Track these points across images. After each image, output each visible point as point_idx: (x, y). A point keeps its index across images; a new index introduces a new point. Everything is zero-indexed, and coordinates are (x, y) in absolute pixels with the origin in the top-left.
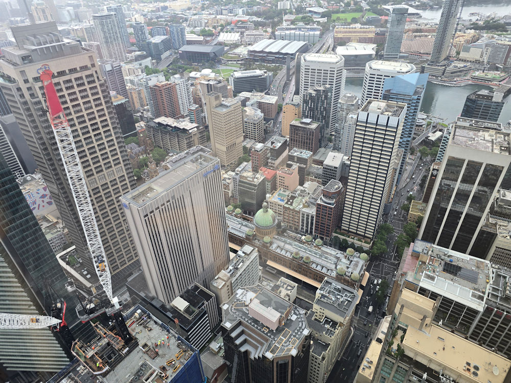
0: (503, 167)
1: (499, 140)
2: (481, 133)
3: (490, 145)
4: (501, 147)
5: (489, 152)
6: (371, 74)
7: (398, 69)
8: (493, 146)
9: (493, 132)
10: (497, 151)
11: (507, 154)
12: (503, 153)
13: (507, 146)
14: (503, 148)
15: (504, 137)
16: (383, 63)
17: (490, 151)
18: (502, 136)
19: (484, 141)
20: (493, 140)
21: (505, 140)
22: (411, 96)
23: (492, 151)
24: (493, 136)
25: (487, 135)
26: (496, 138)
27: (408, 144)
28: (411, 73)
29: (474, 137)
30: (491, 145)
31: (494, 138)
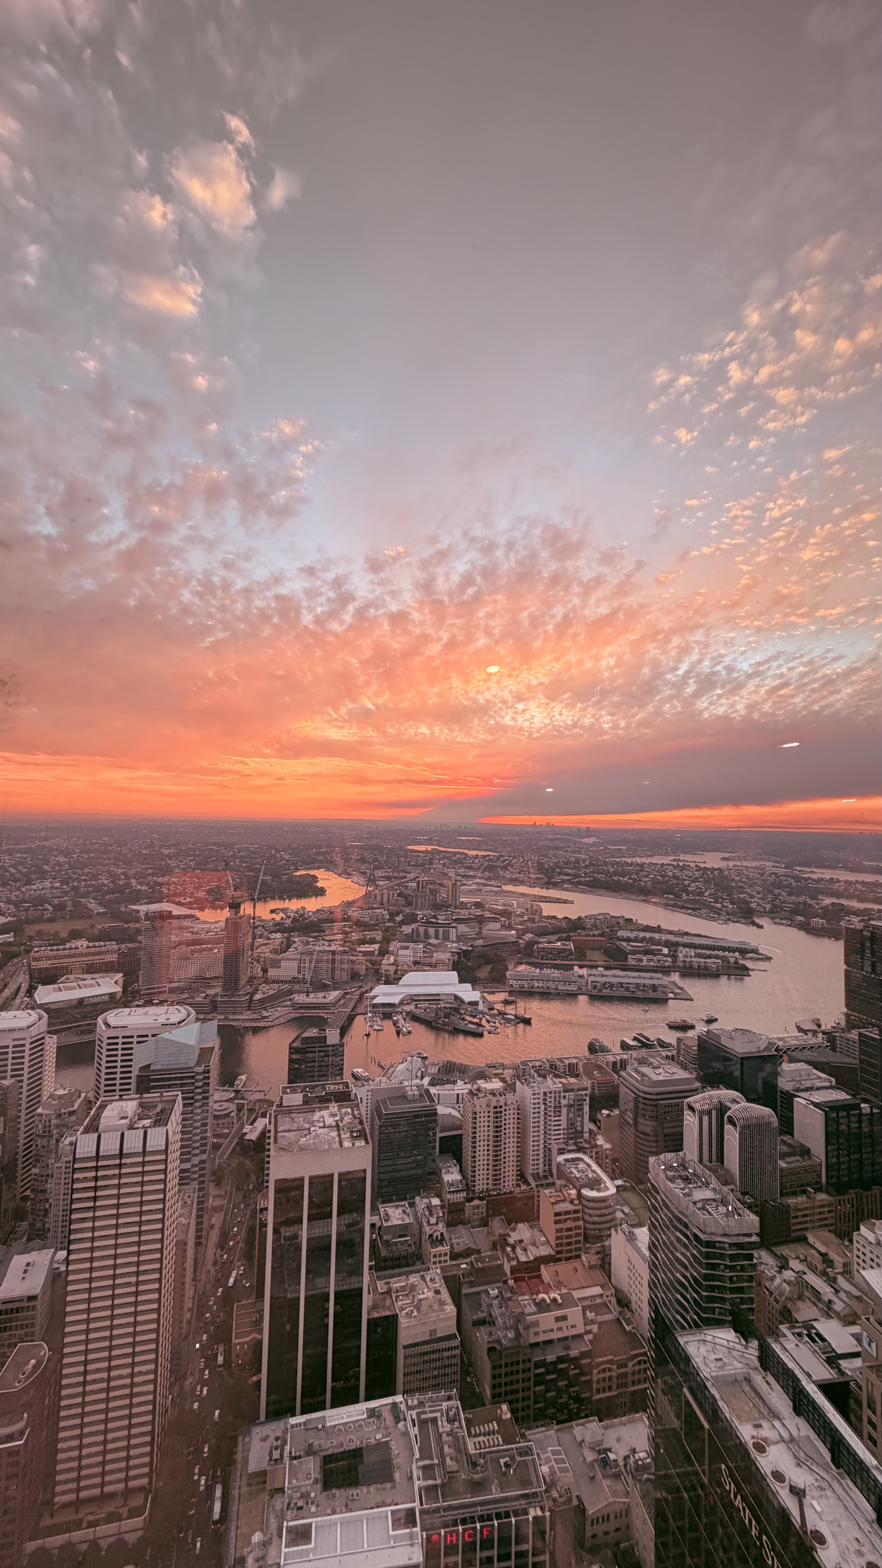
0: (365, 1171)
1: (347, 1119)
2: (317, 1115)
3: (334, 1134)
4: (352, 1132)
5: (337, 1149)
6: (109, 1038)
7: (162, 1019)
8: (339, 1135)
9: (334, 1107)
10: (347, 1144)
11: (363, 1143)
12: (357, 1144)
13: (360, 1127)
14: (355, 1134)
15: (353, 1111)
16: (132, 1013)
17: (337, 1145)
18: (349, 1110)
19: (326, 1130)
20: (337, 1122)
21: (354, 1117)
22: (193, 1068)
23: (341, 1146)
24: (336, 1115)
25: (327, 1115)
26: (341, 1115)
27: (204, 1169)
28: (188, 1024)
29: (308, 1126)
30: (336, 1133)
31: (338, 1118)
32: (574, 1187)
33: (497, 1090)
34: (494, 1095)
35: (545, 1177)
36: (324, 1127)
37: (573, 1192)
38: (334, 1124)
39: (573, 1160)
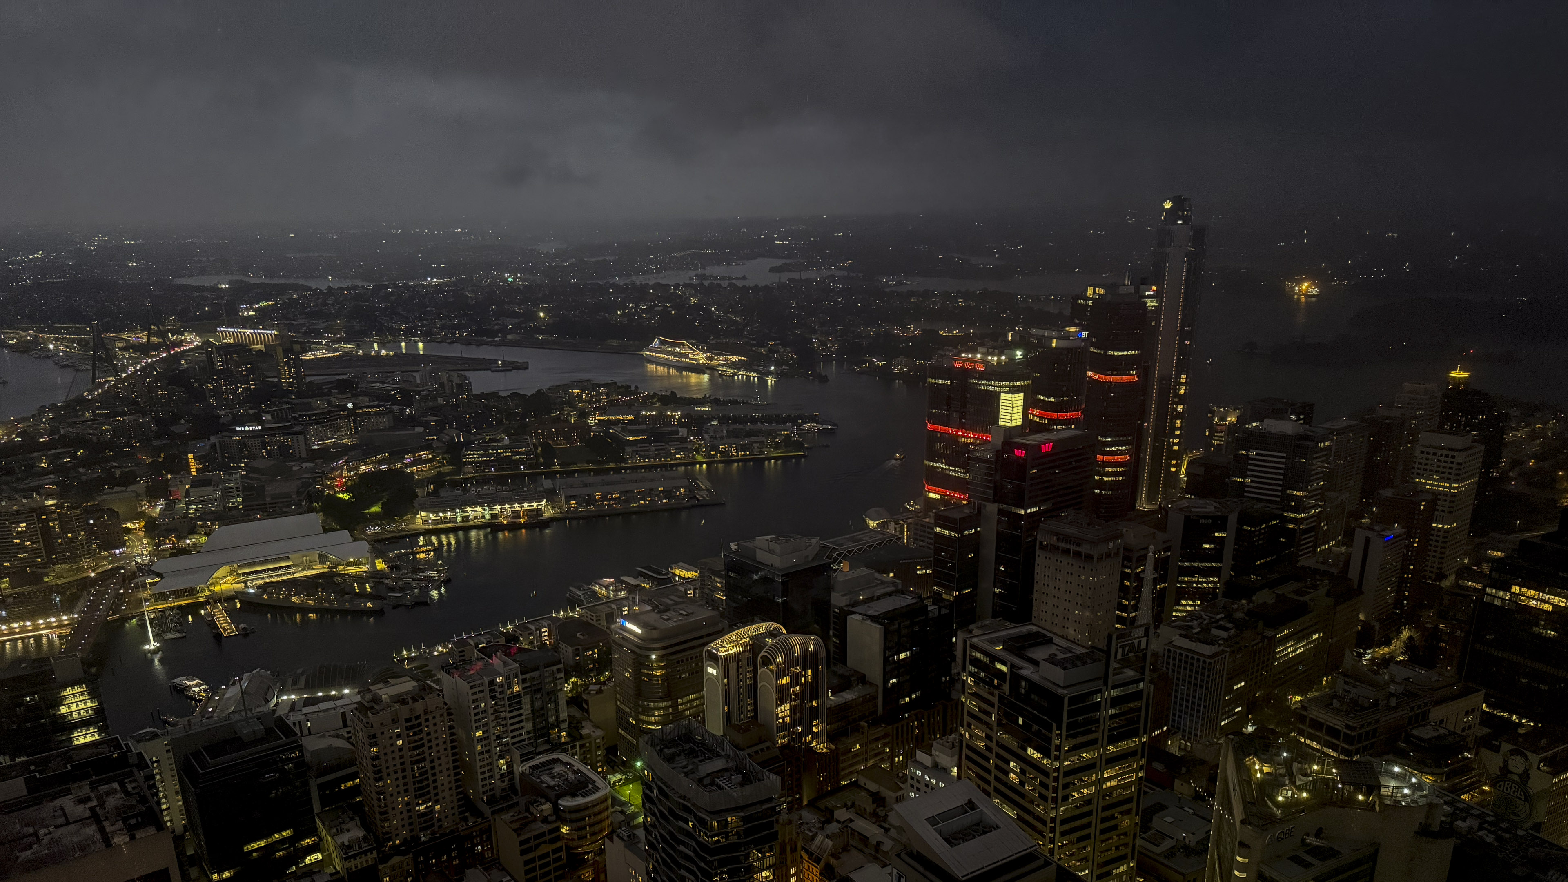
0: (165, 872)
1: (112, 802)
2: (50, 806)
3: (91, 830)
8: (102, 830)
9: (81, 788)
10: (120, 838)
11: (151, 831)
12: (139, 835)
15: (122, 785)
17: (102, 846)
19: (71, 827)
20: (92, 809)
24: (89, 799)
25: (71, 803)
26: (99, 799)
29: (34, 828)
30: (94, 828)
31: (94, 803)
32: (548, 800)
33: (407, 693)
34: (404, 702)
35: (505, 798)
36: (68, 823)
37: (547, 807)
38: (88, 814)
39: (544, 764)
